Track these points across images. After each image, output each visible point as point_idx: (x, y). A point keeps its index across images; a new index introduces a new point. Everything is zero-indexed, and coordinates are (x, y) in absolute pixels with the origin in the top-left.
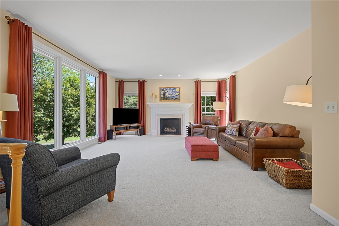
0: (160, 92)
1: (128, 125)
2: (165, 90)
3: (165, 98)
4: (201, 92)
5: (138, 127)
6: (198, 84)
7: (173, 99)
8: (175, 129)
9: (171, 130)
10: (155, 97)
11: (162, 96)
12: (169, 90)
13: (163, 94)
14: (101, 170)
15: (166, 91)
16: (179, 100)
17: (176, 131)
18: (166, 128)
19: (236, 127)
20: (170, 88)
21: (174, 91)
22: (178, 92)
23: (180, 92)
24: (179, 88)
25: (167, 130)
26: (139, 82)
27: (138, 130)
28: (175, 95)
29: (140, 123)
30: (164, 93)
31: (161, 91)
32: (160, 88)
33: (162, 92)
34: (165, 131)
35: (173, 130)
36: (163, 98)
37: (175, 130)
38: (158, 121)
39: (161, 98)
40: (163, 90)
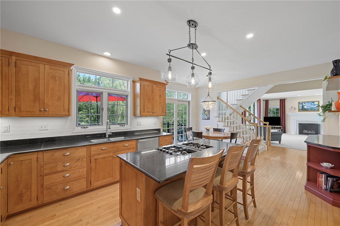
0: (299, 105)
1: (273, 126)
3: (303, 109)
5: (280, 128)
7: (311, 110)
8: (314, 132)
9: (309, 132)
10: (294, 108)
12: (307, 104)
14: (276, 135)
15: (304, 105)
16: (318, 111)
18: (304, 130)
20: (308, 102)
21: (312, 104)
22: (317, 105)
24: (318, 102)
26: (280, 100)
27: (280, 129)
28: (314, 107)
29: (281, 126)
30: (302, 106)
32: (299, 103)
33: (301, 106)
34: (304, 132)
35: (312, 132)
36: (302, 109)
38: (296, 125)
39: (299, 109)
40: (302, 104)
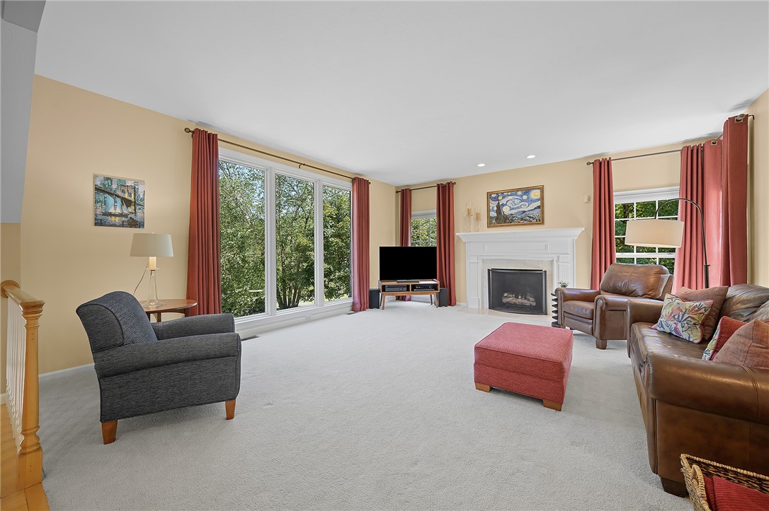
0: (488, 204)
1: (411, 283)
2: (500, 198)
3: (500, 219)
4: (614, 193)
5: (435, 287)
6: (602, 169)
7: (522, 219)
8: (532, 299)
9: (520, 301)
10: (475, 218)
11: (493, 214)
12: (511, 197)
13: (495, 208)
15: (504, 201)
16: (541, 221)
17: (534, 304)
18: (506, 295)
19: (696, 310)
20: (514, 192)
21: (525, 197)
22: (538, 200)
23: (542, 199)
24: (542, 189)
25: (509, 298)
26: (438, 186)
27: (433, 293)
28: (529, 209)
30: (498, 206)
31: (491, 201)
32: (489, 194)
33: (493, 205)
34: (505, 300)
35: (526, 301)
36: (497, 219)
37: (531, 301)
38: (483, 276)
39: (490, 218)
40: (496, 199)
